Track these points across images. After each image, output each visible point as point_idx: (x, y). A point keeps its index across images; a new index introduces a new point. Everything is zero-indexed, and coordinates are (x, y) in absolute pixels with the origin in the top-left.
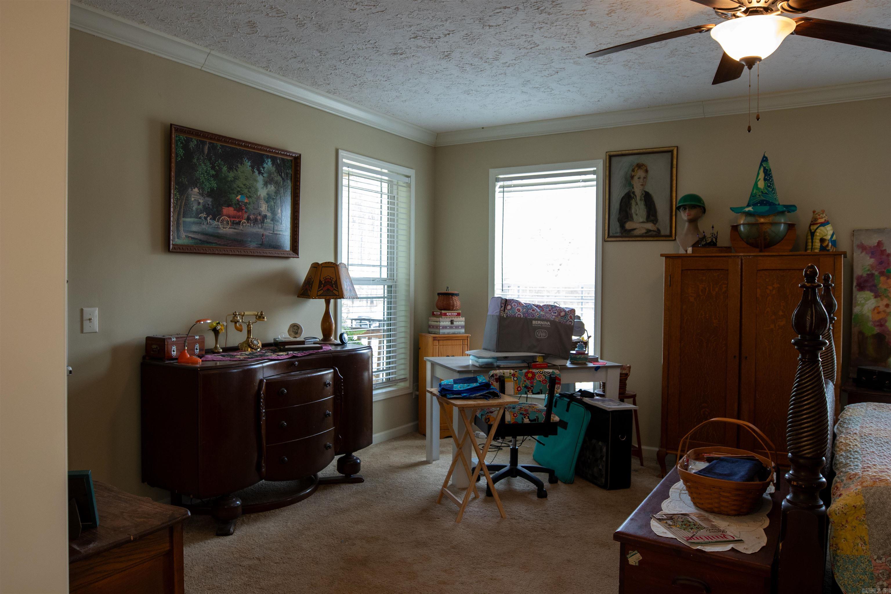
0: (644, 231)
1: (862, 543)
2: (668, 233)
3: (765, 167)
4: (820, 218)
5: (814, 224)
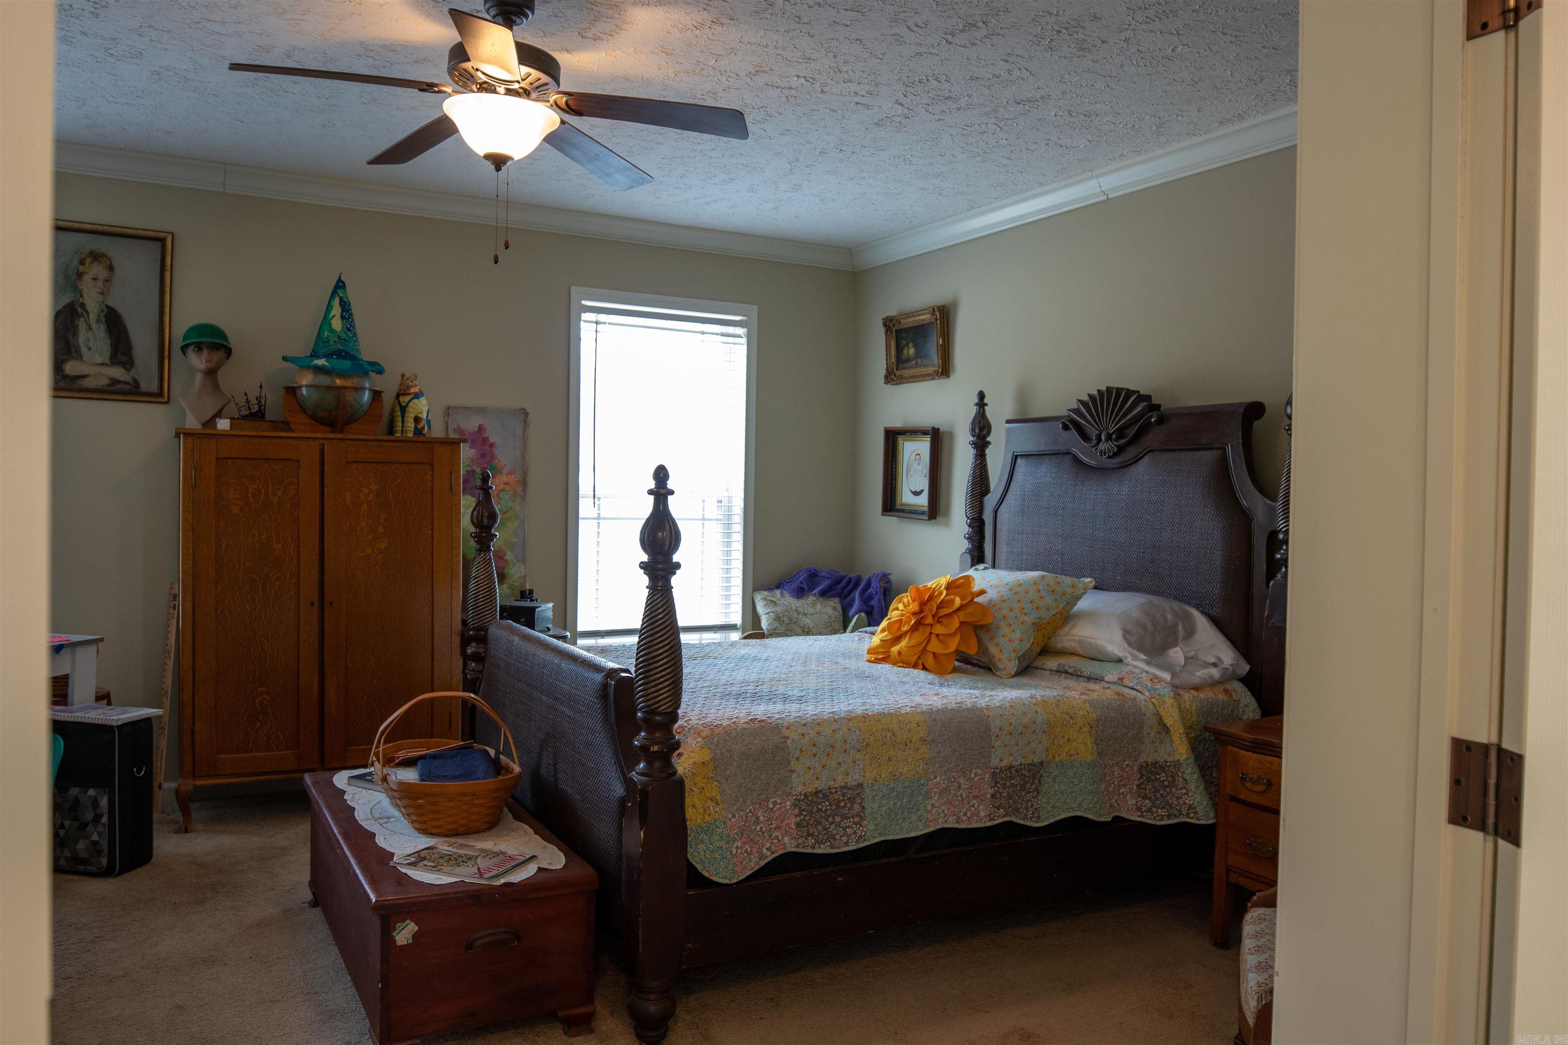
0: (105, 381)
1: (714, 804)
2: (154, 388)
3: (343, 297)
4: (413, 386)
5: (405, 394)
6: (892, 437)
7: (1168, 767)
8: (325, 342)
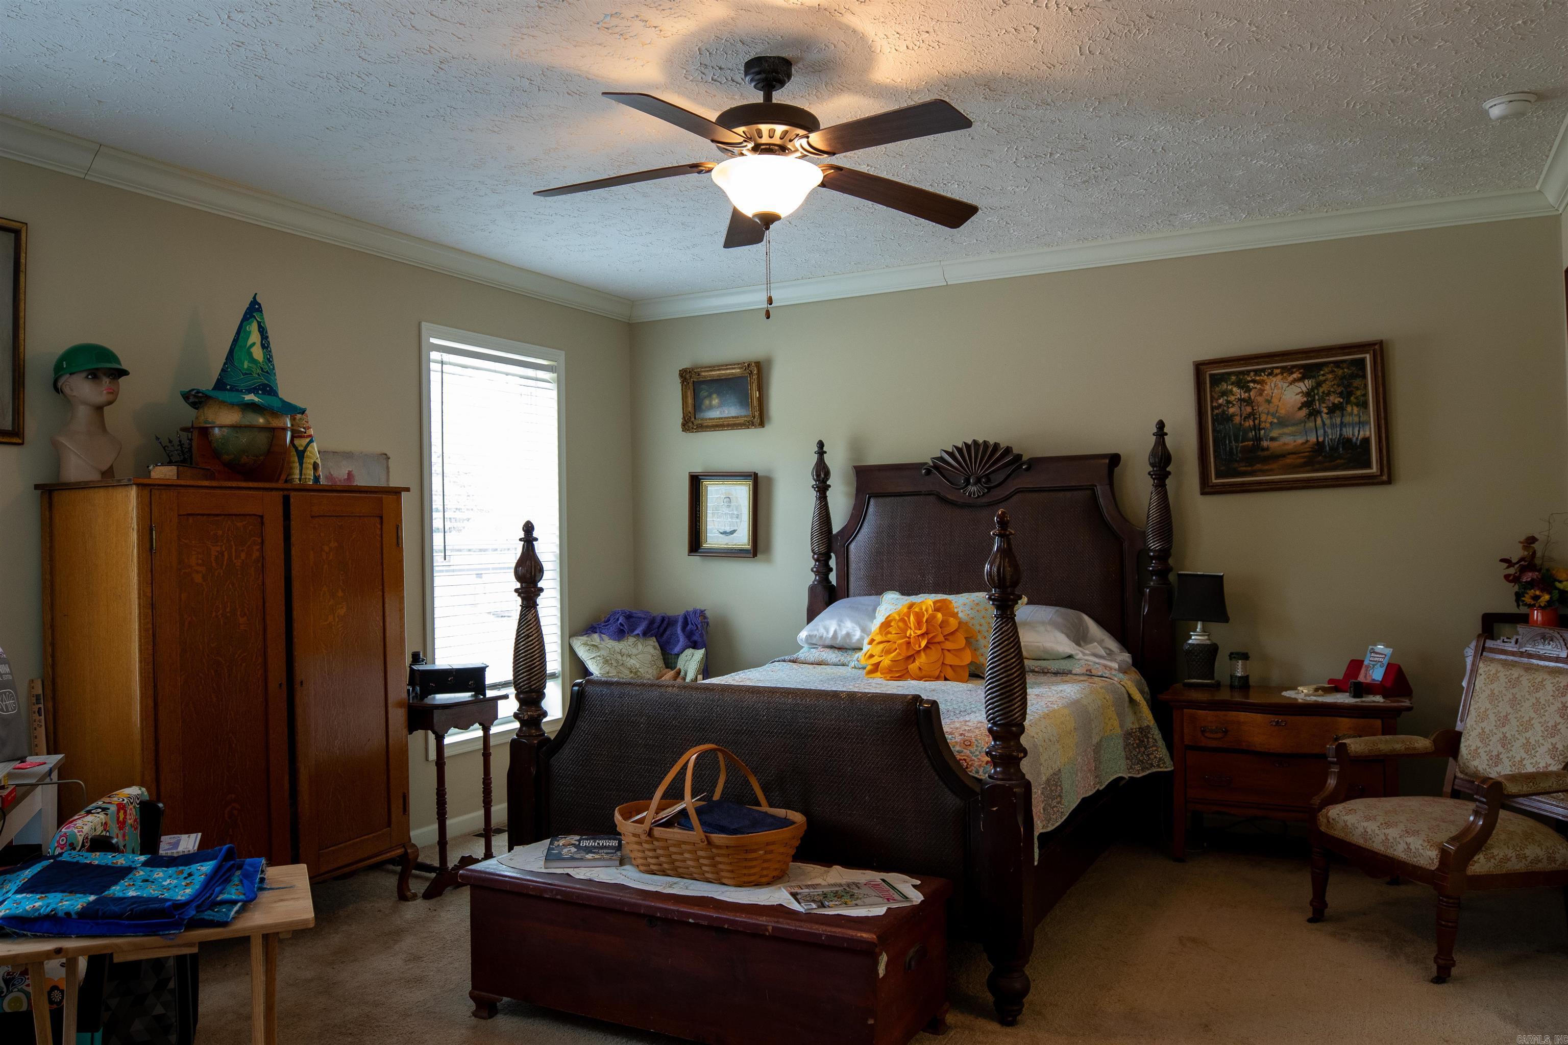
5: (301, 437)
6: (696, 483)
7: (1134, 733)
8: (246, 374)
